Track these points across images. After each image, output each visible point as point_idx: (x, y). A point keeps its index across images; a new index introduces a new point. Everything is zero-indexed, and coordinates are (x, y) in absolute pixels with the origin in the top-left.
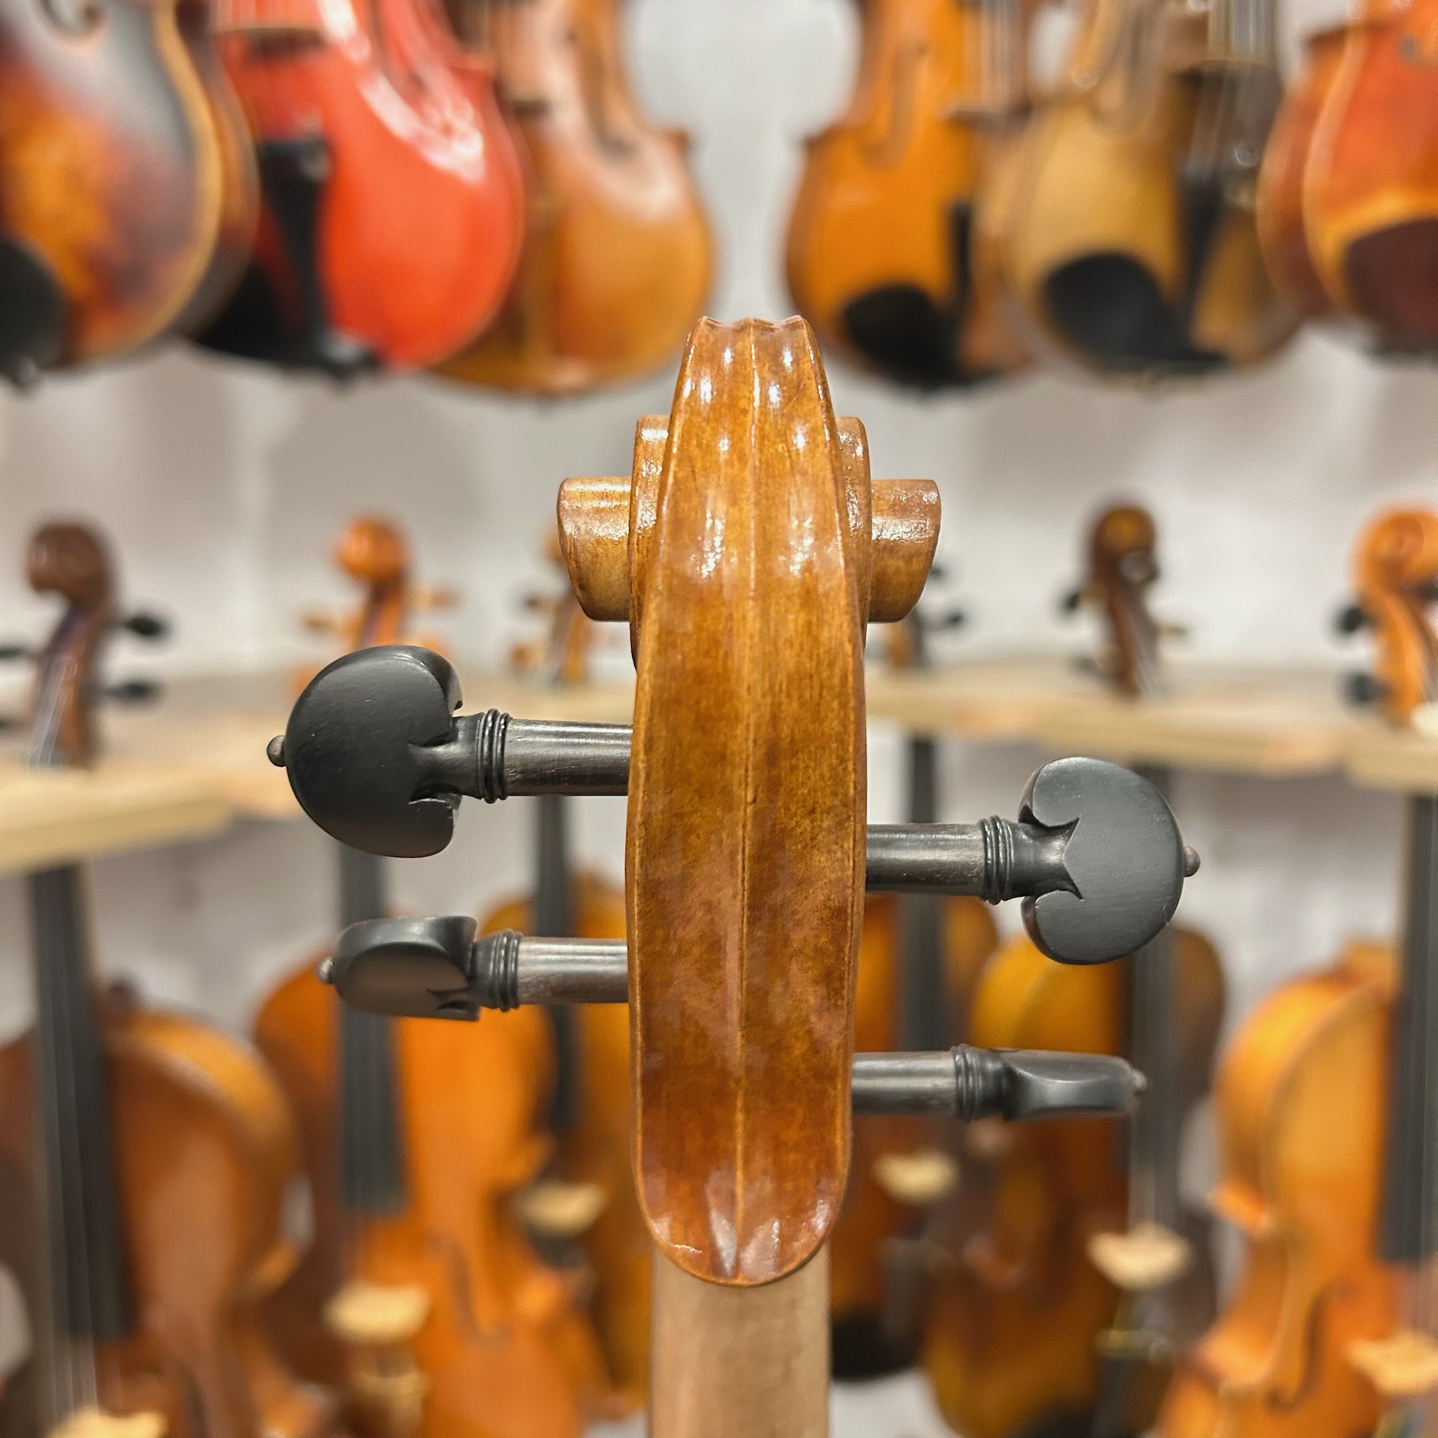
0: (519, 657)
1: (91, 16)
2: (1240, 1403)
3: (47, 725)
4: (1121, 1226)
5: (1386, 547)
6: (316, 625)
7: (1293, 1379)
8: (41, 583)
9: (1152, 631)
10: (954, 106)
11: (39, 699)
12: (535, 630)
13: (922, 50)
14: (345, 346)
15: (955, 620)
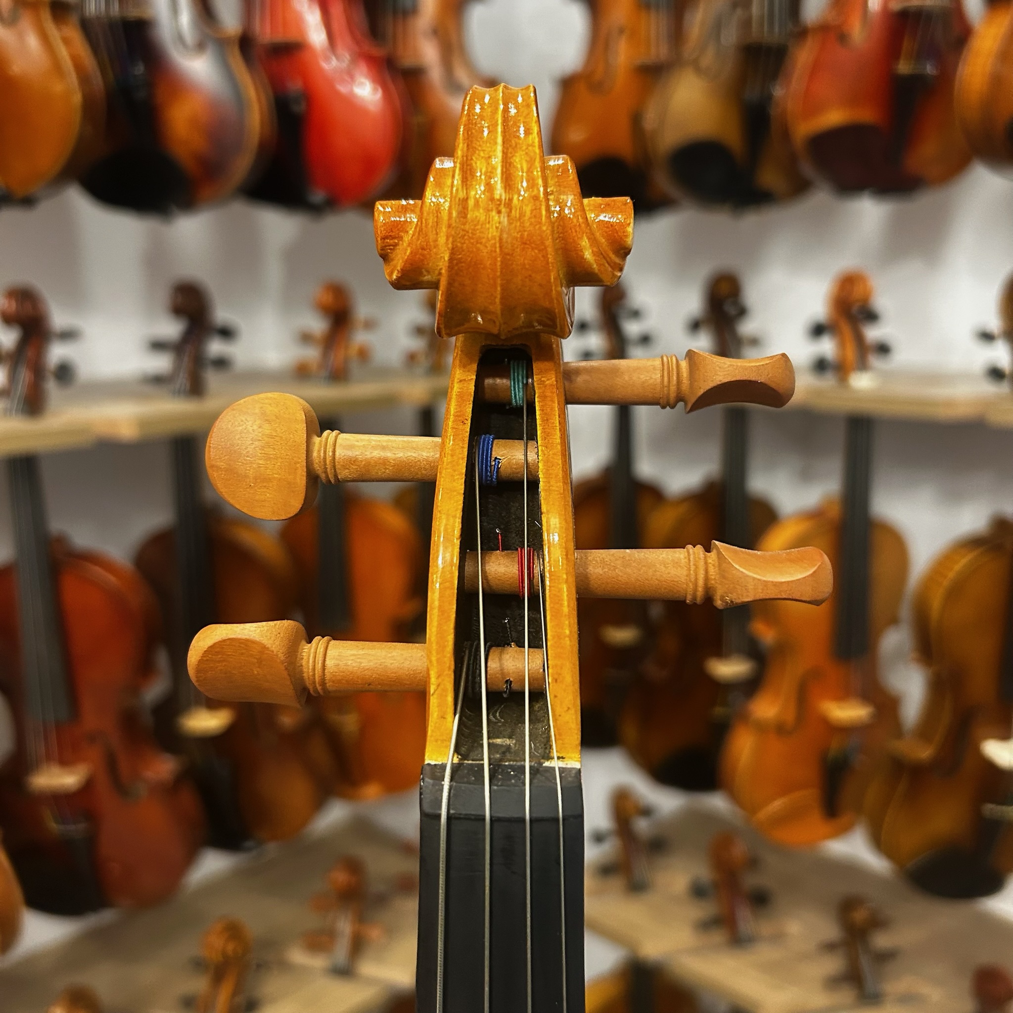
0: (411, 358)
3: (181, 377)
4: (720, 653)
6: (306, 338)
7: (790, 717)
8: (178, 310)
9: (739, 341)
10: (638, 61)
11: (176, 368)
13: (621, 31)
14: (318, 196)
15: (645, 340)
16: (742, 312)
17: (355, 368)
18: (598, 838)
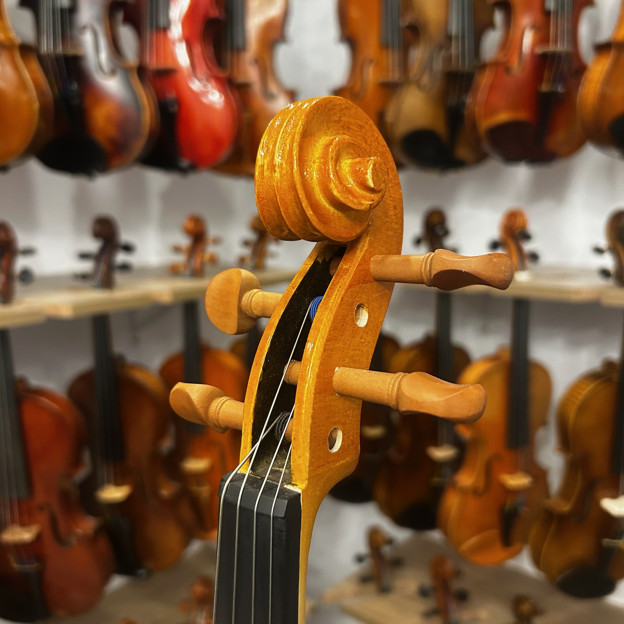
0: (242, 261)
1: (113, 72)
2: (464, 492)
3: (99, 276)
4: (436, 444)
6: (177, 249)
7: (481, 484)
8: (97, 235)
10: (381, 80)
11: (96, 271)
12: (246, 252)
13: (371, 61)
14: (185, 163)
16: (446, 233)
17: (208, 268)
18: (360, 559)
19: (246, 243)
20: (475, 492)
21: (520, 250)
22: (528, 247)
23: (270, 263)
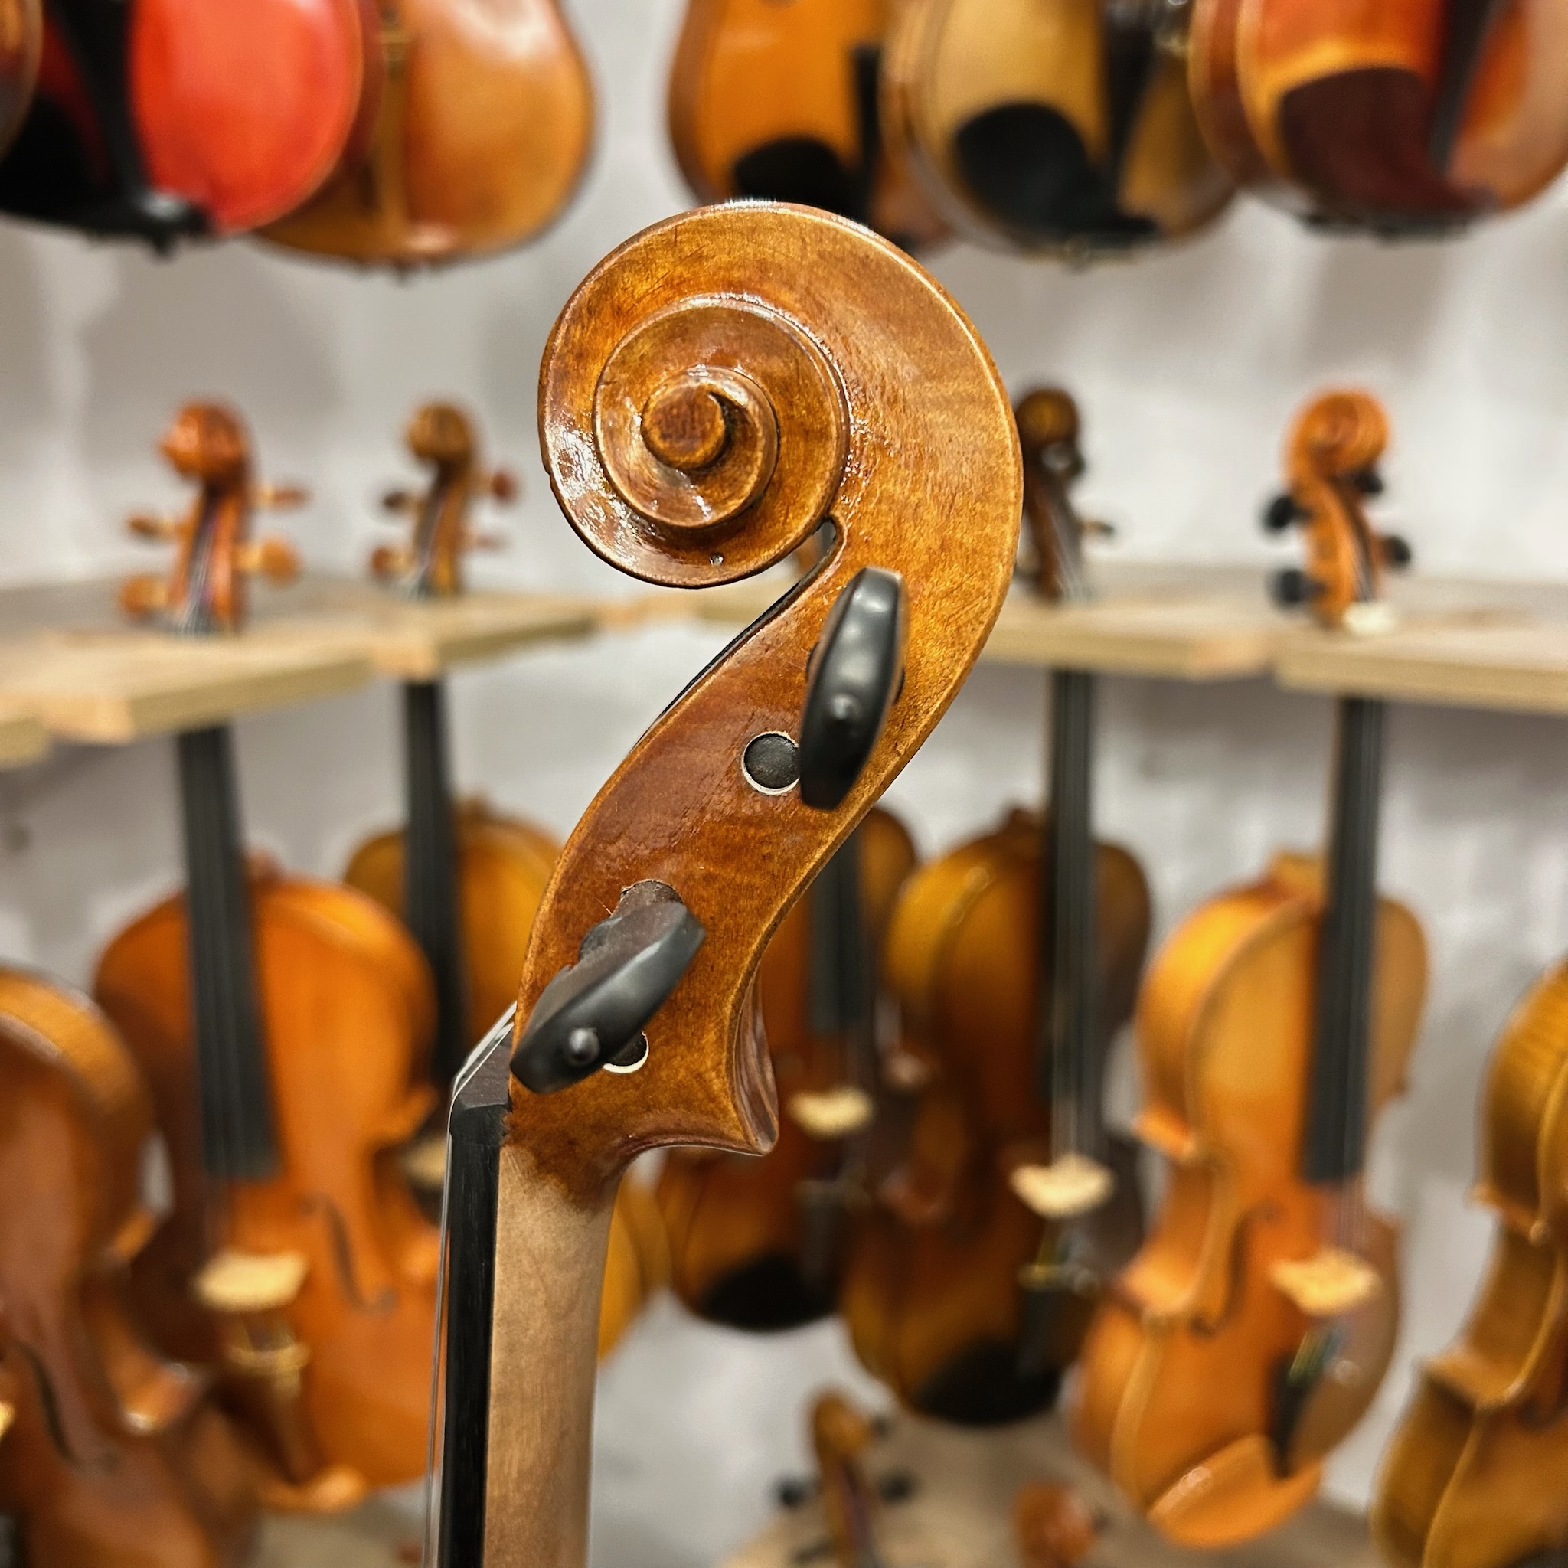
0: (381, 562)
2: (1164, 1330)
4: (1044, 1159)
5: (1320, 433)
6: (144, 529)
7: (1216, 1305)
9: (1076, 528)
12: (398, 531)
14: (162, 204)
16: (1077, 467)
17: (258, 593)
18: (789, 1496)
19: (394, 502)
20: (1198, 1326)
21: (1359, 528)
22: (1381, 516)
23: (479, 568)
